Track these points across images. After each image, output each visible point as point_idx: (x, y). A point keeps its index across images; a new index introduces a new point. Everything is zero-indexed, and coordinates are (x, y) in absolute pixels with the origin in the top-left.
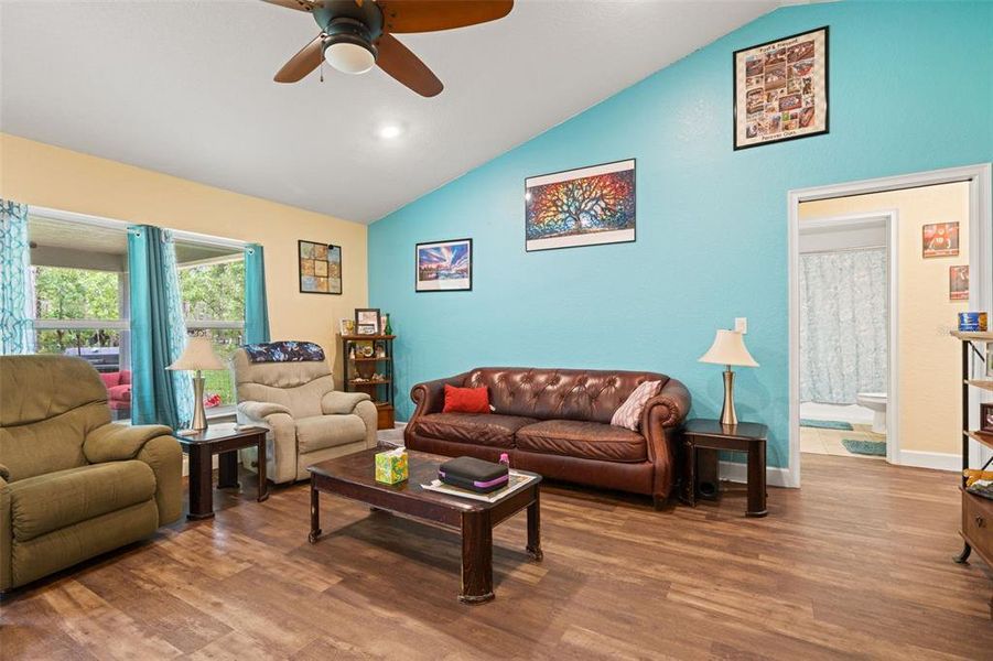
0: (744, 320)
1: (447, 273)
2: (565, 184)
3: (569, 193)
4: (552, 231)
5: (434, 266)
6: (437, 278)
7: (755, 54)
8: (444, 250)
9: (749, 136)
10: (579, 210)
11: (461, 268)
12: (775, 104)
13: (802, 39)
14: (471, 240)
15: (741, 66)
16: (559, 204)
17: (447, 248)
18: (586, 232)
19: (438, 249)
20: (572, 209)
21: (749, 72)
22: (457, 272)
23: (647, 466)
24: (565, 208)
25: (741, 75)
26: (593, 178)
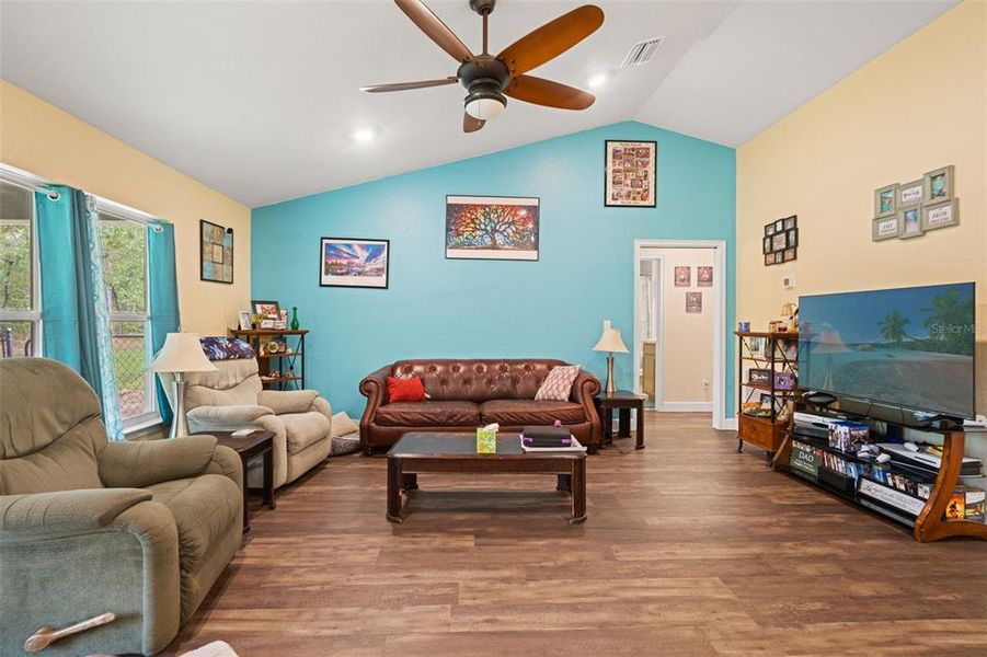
0: (609, 322)
1: (360, 270)
2: (483, 207)
3: (487, 215)
4: (470, 244)
5: (344, 262)
6: (347, 273)
7: (618, 146)
8: (357, 248)
9: (613, 199)
10: (494, 230)
11: (378, 266)
12: (629, 182)
13: (643, 145)
14: (388, 241)
15: (610, 151)
16: (478, 222)
17: (359, 245)
18: (499, 249)
19: (349, 246)
20: (488, 228)
21: (614, 157)
22: (371, 270)
23: (587, 423)
24: (483, 227)
25: (610, 157)
26: (506, 206)
